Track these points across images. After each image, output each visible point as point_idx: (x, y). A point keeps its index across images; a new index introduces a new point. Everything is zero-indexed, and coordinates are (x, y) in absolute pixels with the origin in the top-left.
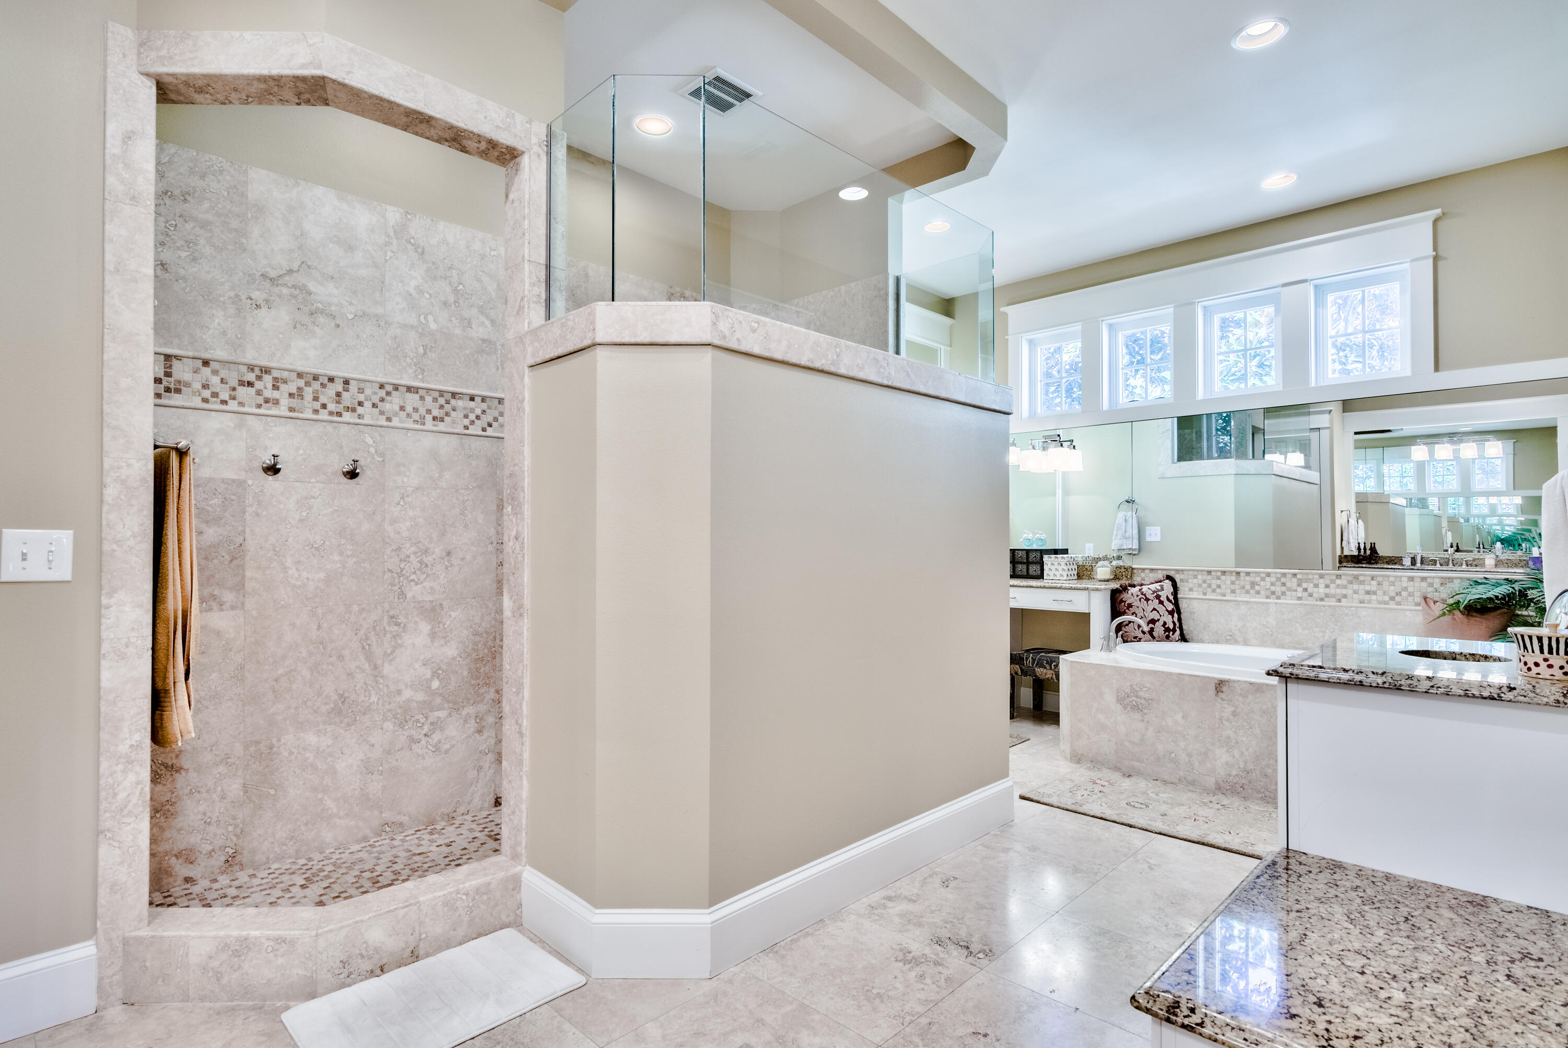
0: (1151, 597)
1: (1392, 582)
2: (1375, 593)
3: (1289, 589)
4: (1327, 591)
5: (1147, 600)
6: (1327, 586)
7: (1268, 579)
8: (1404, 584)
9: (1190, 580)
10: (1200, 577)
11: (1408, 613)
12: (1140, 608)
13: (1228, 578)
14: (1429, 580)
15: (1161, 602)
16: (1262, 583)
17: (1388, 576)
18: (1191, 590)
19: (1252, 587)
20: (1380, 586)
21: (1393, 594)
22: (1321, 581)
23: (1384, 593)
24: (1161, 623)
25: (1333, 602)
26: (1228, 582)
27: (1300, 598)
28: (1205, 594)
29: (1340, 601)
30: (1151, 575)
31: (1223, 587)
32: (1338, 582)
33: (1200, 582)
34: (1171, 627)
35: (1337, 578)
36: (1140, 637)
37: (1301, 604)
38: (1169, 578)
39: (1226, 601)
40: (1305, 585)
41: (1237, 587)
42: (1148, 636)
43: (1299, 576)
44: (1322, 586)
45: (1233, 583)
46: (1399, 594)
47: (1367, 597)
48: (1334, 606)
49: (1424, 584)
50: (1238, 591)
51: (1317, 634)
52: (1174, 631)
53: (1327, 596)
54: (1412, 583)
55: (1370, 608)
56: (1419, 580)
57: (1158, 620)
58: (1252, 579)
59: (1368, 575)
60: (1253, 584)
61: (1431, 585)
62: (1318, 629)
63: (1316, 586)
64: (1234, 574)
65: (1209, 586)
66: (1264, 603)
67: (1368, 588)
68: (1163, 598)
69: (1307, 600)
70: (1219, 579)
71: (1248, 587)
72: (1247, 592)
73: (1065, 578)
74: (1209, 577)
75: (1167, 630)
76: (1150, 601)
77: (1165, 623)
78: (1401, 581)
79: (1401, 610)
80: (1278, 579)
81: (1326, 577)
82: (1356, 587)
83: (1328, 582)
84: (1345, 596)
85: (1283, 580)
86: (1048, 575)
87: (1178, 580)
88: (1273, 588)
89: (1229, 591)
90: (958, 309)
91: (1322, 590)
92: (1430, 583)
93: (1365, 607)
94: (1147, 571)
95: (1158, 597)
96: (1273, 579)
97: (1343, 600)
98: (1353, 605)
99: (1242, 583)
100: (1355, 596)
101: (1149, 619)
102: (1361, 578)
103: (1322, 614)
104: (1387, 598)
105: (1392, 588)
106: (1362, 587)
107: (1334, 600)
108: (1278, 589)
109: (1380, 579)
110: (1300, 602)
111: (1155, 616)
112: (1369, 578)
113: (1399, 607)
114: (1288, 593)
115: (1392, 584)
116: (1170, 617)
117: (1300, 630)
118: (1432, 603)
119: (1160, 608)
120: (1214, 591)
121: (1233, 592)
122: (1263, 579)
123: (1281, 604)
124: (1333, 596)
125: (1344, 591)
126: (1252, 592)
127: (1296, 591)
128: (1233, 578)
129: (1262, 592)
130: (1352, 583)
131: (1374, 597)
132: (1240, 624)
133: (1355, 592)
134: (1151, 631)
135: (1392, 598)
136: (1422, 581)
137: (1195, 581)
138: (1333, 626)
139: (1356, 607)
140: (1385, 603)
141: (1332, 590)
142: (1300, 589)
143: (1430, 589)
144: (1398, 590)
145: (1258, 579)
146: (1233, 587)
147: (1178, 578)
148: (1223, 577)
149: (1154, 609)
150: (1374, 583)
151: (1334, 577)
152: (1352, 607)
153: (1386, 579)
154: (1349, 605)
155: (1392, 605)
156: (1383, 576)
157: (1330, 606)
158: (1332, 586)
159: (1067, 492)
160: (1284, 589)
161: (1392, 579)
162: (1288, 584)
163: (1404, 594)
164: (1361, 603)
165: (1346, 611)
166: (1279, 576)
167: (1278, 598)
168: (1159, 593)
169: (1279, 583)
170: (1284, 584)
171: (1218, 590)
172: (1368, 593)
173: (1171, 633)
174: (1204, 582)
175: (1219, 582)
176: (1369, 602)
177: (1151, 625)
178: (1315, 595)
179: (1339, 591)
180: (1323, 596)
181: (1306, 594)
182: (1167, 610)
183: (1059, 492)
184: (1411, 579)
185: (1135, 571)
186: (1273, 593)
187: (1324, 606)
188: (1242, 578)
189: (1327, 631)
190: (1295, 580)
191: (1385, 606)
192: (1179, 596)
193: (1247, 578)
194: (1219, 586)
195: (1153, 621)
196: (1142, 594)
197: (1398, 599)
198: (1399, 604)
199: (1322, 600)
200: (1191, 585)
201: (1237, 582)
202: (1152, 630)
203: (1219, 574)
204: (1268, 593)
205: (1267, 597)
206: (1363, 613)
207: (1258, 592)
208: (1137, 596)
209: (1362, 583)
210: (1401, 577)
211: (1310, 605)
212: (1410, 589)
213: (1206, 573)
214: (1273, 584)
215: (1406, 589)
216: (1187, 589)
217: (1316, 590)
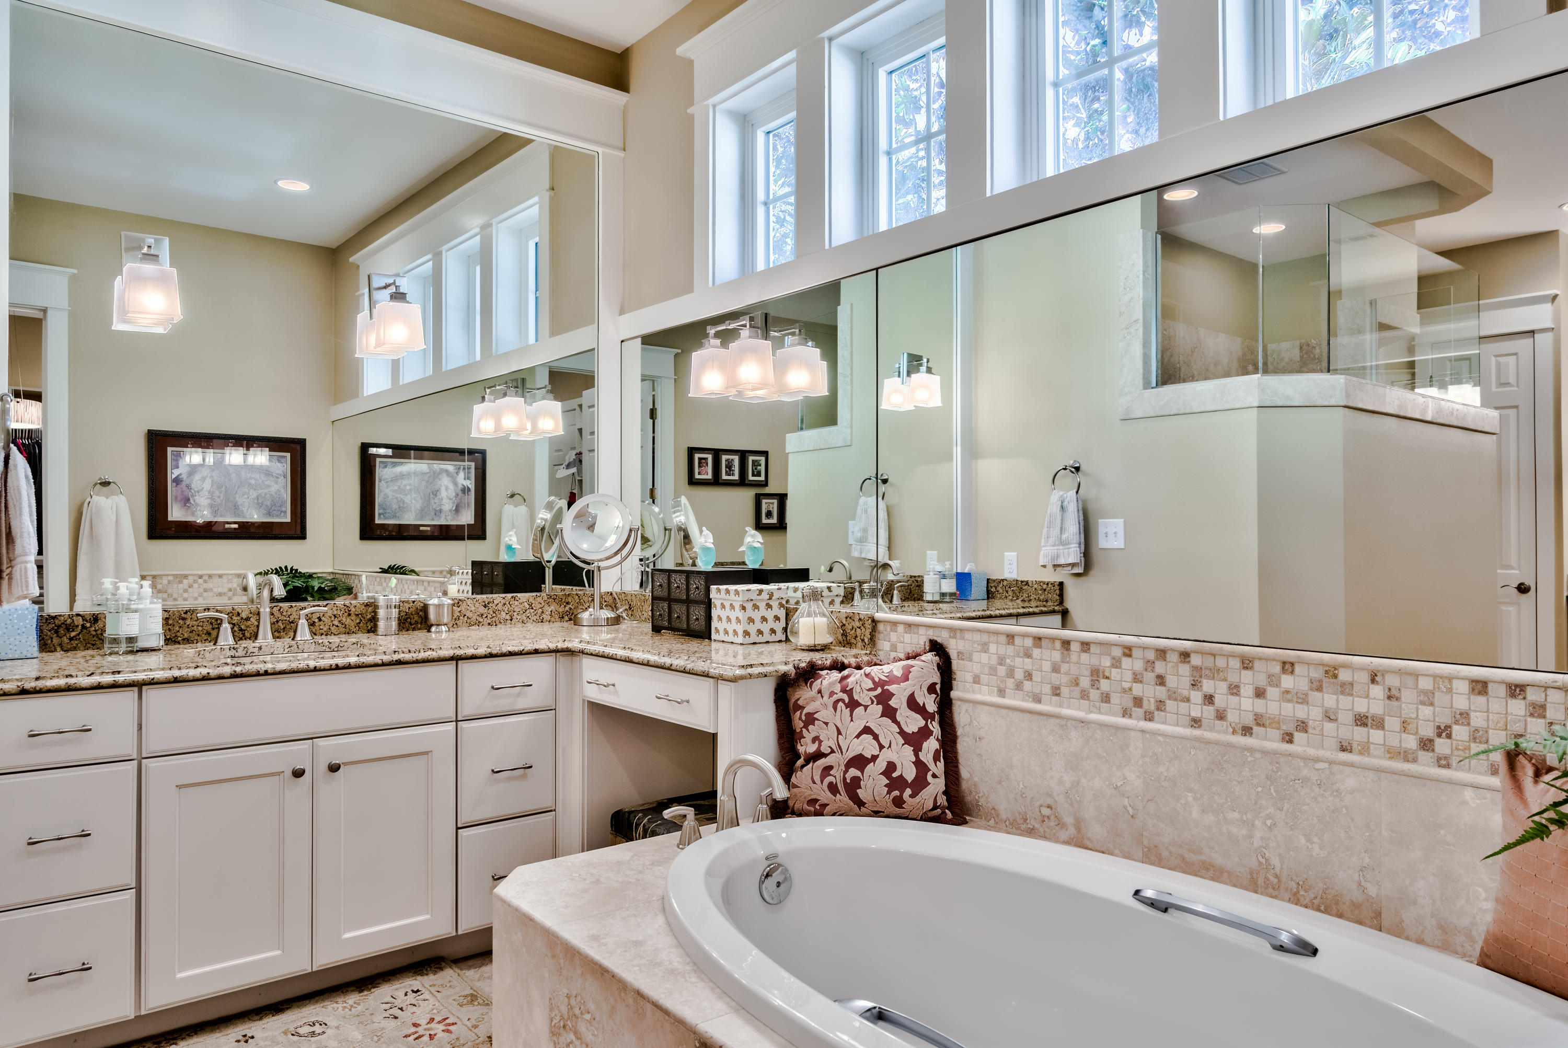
0: (863, 697)
1: (1425, 692)
2: (1379, 724)
3: (1173, 695)
4: (1260, 705)
5: (853, 705)
6: (1260, 693)
7: (1126, 662)
8: (1461, 703)
9: (976, 656)
10: (993, 648)
11: (1469, 794)
12: (831, 726)
13: (1046, 653)
14: (1533, 695)
15: (890, 713)
16: (1115, 673)
17: (1416, 675)
18: (977, 680)
19: (1094, 684)
20: (1394, 703)
21: (1428, 731)
22: (1247, 676)
23: (1405, 726)
24: (881, 764)
25: (1269, 741)
26: (1047, 666)
27: (1196, 722)
28: (1002, 692)
29: (1289, 738)
30: (908, 638)
31: (1037, 677)
32: (1287, 682)
33: (994, 660)
34: (910, 774)
35: (1284, 670)
36: (823, 800)
37: (1198, 739)
38: (936, 647)
39: (1040, 714)
40: (1207, 686)
41: (1064, 679)
42: (843, 799)
43: (1195, 660)
44: (1247, 691)
45: (1056, 669)
46: (1444, 731)
47: (1360, 733)
48: (1276, 753)
49: (1517, 707)
50: (1065, 691)
51: (1234, 830)
52: (920, 783)
53: (1259, 720)
54: (1481, 700)
55: (1365, 768)
56: (1502, 691)
57: (874, 758)
58: (1095, 661)
59: (1362, 669)
60: (1097, 674)
61: (1538, 710)
62: (1236, 815)
63: (1234, 690)
64: (1058, 644)
65: (1011, 673)
66: (1117, 728)
67: (1361, 706)
68: (899, 703)
69: (1212, 729)
70: (1029, 656)
71: (1085, 682)
72: (1084, 695)
73: (740, 639)
74: (1010, 650)
75: (896, 784)
76: (859, 711)
77: (891, 767)
78: (1450, 690)
79: (1451, 782)
80: (1150, 665)
81: (1257, 664)
82: (1330, 700)
83: (1262, 681)
84: (1303, 726)
85: (1160, 668)
86: (717, 631)
87: (953, 655)
88: (1137, 690)
89: (1047, 689)
90: (638, 73)
91: (1247, 703)
92: (1534, 705)
93: (1352, 765)
94: (901, 628)
95: (884, 699)
96: (1138, 665)
97: (1298, 736)
98: (1321, 753)
99: (1074, 670)
100: (1329, 727)
101: (851, 754)
102: (1344, 675)
103: (1246, 772)
104: (1411, 742)
105: (1426, 711)
106: (1345, 701)
107: (1276, 734)
108: (1149, 692)
109: (1392, 681)
110: (1197, 732)
111: (867, 746)
112: (1365, 677)
113: (1445, 773)
114: (1170, 704)
115: (1428, 699)
116: (909, 750)
117: (1195, 814)
118: (1530, 771)
119: (886, 729)
120: (1019, 686)
121: (1056, 692)
122: (1116, 664)
123: (1153, 733)
124: (1276, 723)
125: (1301, 712)
126: (1094, 694)
127: (1188, 700)
128: (1057, 656)
129: (1115, 699)
130: (1319, 689)
131: (1376, 736)
132: (1068, 779)
133: (1329, 717)
134: (853, 787)
135: (1426, 744)
136: (1513, 695)
137: (984, 657)
138: (1271, 810)
139: (1331, 763)
140: (1407, 756)
141: (1272, 706)
142: (1196, 696)
143: (1537, 726)
144: (1444, 720)
145: (1106, 662)
146: (1056, 679)
147: (953, 647)
148: (1036, 652)
149: (867, 730)
150: (1377, 691)
151: (1277, 669)
152: (1317, 760)
153: (1409, 681)
154: (1311, 752)
155: (1425, 766)
156: (1400, 672)
157: (1265, 752)
158: (1272, 692)
159: (972, 452)
160: (1161, 692)
161: (1425, 684)
162: (1171, 681)
163: (1460, 732)
164: (1343, 749)
165: (1305, 772)
166: (1151, 655)
167: (1149, 717)
168: (892, 688)
169: (1150, 677)
170: (1161, 680)
171: (1027, 685)
172: (1361, 720)
173: (908, 791)
174: (1001, 661)
175: (1028, 664)
176: (1365, 749)
177: (853, 772)
178: (1232, 716)
179: (1288, 709)
180: (1249, 720)
181: (1209, 711)
182: (902, 733)
183: (957, 452)
184: (1480, 687)
185: (881, 627)
186: (1138, 702)
187: (1251, 750)
188: (1074, 657)
189: (1258, 823)
190: (1185, 669)
191: (1406, 766)
192: (954, 694)
193: (1085, 657)
194: (1029, 676)
195: (860, 762)
196: (844, 690)
197: (1442, 746)
198: (1443, 762)
199: (1247, 731)
200: (977, 669)
201: (1064, 667)
202: (856, 782)
203: (1029, 642)
204: (1129, 703)
205: (1126, 713)
206: (1349, 781)
207: (1106, 698)
208: (832, 694)
209: (1346, 689)
210: (1450, 679)
211: (1217, 743)
212: (1477, 720)
213: (1003, 639)
214: (1137, 679)
215: (1463, 717)
216: (969, 677)
217: (1234, 700)
